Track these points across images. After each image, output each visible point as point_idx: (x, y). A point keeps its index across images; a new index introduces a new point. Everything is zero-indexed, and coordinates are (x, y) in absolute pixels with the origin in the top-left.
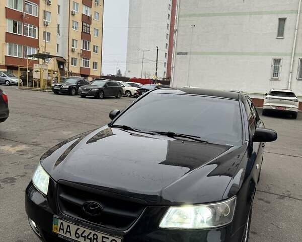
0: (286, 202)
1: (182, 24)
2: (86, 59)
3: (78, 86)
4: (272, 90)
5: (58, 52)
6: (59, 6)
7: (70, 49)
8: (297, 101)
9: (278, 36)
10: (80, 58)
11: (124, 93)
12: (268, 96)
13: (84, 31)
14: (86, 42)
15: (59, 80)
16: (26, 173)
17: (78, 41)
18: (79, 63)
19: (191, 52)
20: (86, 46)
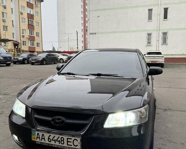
0: (169, 113)
1: (91, 16)
2: (32, 41)
3: (29, 58)
4: (148, 52)
5: (13, 38)
6: (12, 9)
7: (21, 36)
8: (163, 57)
9: (149, 20)
10: (28, 41)
11: (59, 60)
12: (146, 55)
13: (29, 24)
14: (31, 30)
15: (16, 55)
16: (3, 112)
17: (26, 30)
18: (28, 44)
19: (98, 33)
20: (31, 33)
